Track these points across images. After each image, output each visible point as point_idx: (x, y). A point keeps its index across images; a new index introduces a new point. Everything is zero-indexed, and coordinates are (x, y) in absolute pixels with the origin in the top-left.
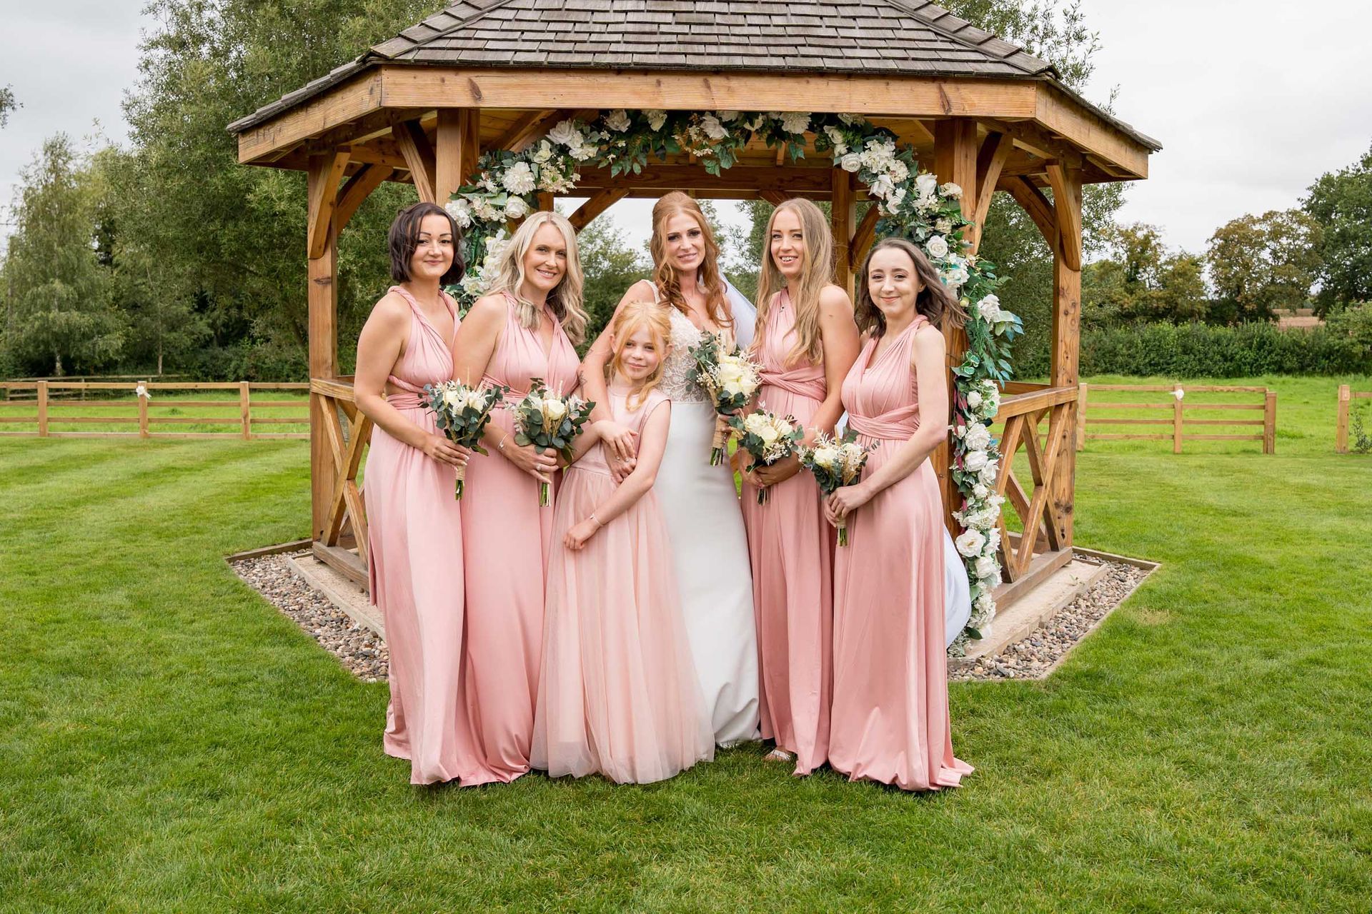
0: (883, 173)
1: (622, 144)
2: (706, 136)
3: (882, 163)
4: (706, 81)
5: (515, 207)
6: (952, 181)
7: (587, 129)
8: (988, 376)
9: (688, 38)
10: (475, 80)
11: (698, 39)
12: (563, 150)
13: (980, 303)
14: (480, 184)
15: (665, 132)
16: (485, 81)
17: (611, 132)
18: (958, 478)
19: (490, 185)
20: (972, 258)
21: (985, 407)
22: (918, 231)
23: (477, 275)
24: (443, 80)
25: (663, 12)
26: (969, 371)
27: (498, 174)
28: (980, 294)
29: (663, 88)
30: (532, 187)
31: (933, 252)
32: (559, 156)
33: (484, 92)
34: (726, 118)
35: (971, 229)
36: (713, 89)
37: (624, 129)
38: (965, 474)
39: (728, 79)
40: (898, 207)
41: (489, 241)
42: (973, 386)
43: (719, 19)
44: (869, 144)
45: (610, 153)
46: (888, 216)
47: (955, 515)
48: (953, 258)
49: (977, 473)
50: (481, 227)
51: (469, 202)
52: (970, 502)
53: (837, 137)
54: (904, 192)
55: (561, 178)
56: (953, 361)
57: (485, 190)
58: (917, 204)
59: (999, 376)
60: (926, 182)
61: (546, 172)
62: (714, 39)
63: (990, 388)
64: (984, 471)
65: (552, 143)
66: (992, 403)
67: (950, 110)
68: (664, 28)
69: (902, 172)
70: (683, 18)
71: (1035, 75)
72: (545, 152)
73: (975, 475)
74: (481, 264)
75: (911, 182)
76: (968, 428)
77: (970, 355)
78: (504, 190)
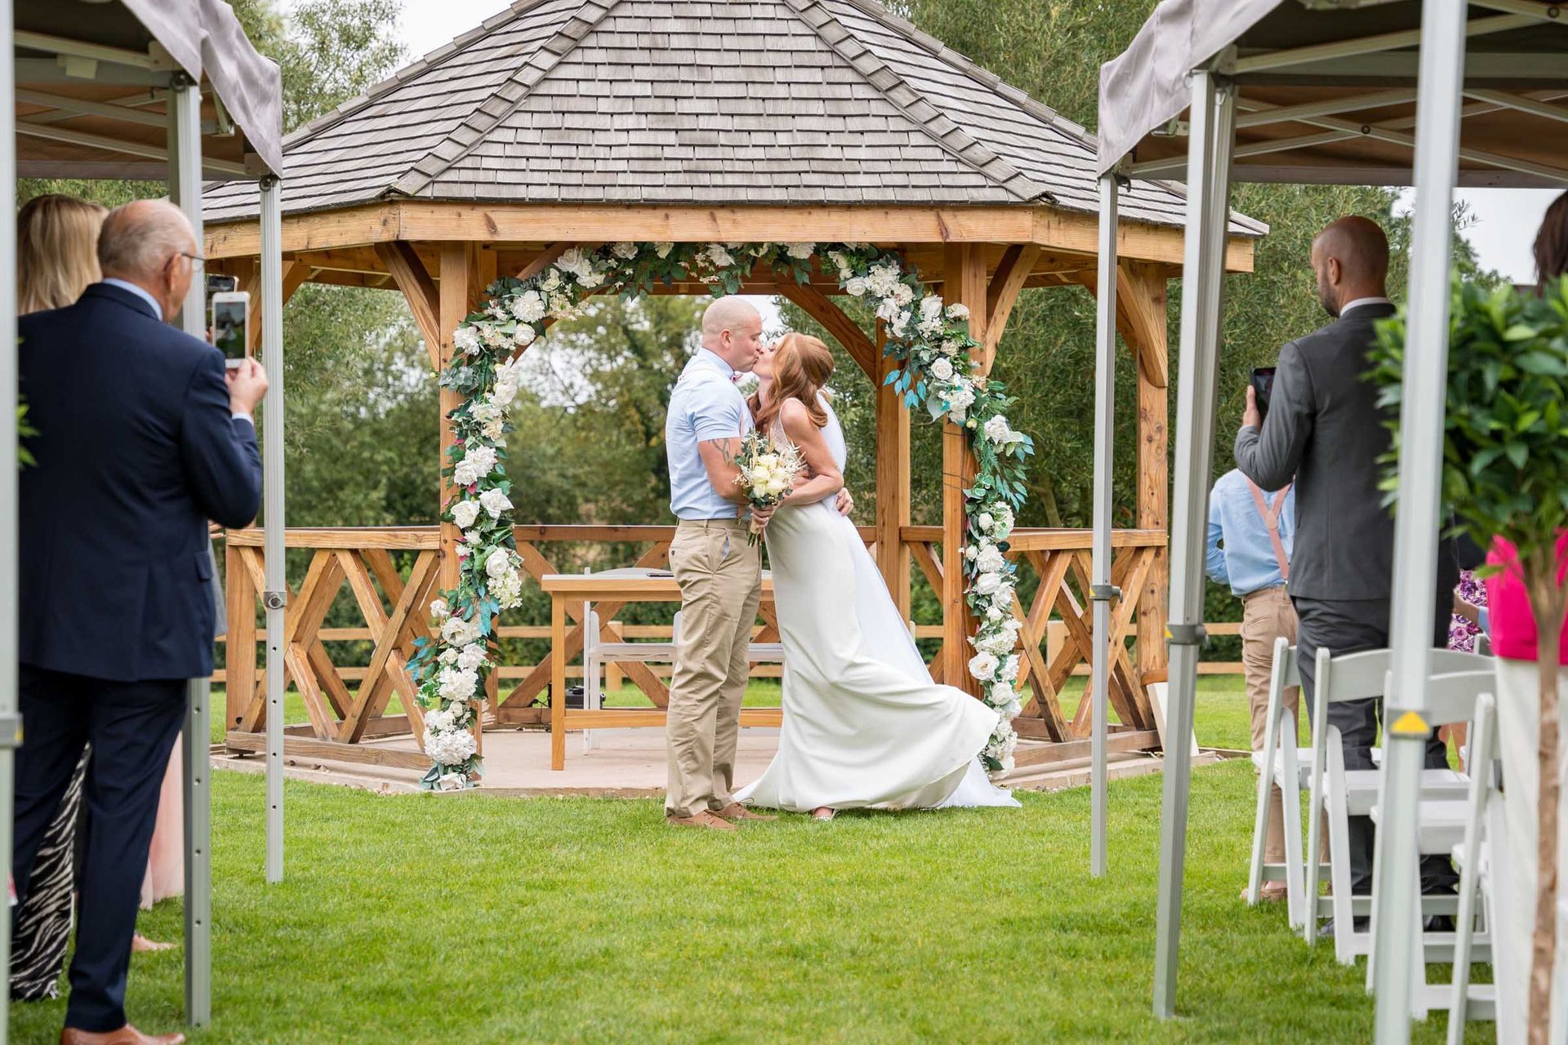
0: (888, 297)
1: (629, 271)
2: (712, 263)
3: (886, 287)
4: (712, 215)
5: (524, 334)
6: (960, 302)
7: (596, 258)
8: (1000, 498)
9: (693, 165)
10: (489, 214)
11: (703, 166)
12: (570, 278)
13: (987, 424)
14: (489, 311)
15: (672, 259)
16: (501, 216)
17: (618, 260)
18: (971, 602)
19: (500, 313)
20: (980, 380)
21: (997, 529)
22: (922, 354)
23: (487, 401)
24: (460, 215)
25: (666, 130)
26: (979, 493)
27: (507, 302)
28: (989, 414)
29: (672, 221)
30: (542, 315)
31: (937, 374)
32: (567, 283)
33: (499, 227)
34: (730, 246)
35: (982, 350)
36: (719, 222)
37: (631, 257)
38: (978, 597)
39: (733, 211)
40: (902, 330)
41: (498, 368)
42: (984, 508)
43: (723, 139)
44: (873, 269)
45: (616, 281)
46: (895, 340)
47: (971, 640)
48: (957, 380)
49: (990, 596)
50: (490, 355)
51: (479, 329)
52: (985, 624)
53: (842, 262)
54: (909, 314)
55: (569, 306)
56: (964, 483)
57: (494, 318)
58: (921, 327)
59: (1014, 499)
60: (931, 305)
61: (555, 301)
62: (718, 166)
63: (1002, 509)
64: (997, 593)
65: (559, 270)
66: (1004, 525)
67: (947, 236)
68: (668, 152)
69: (907, 295)
70: (687, 137)
71: (1030, 201)
72: (554, 281)
73: (989, 599)
74: (491, 391)
75: (916, 305)
76: (980, 550)
77: (981, 477)
78: (513, 318)
